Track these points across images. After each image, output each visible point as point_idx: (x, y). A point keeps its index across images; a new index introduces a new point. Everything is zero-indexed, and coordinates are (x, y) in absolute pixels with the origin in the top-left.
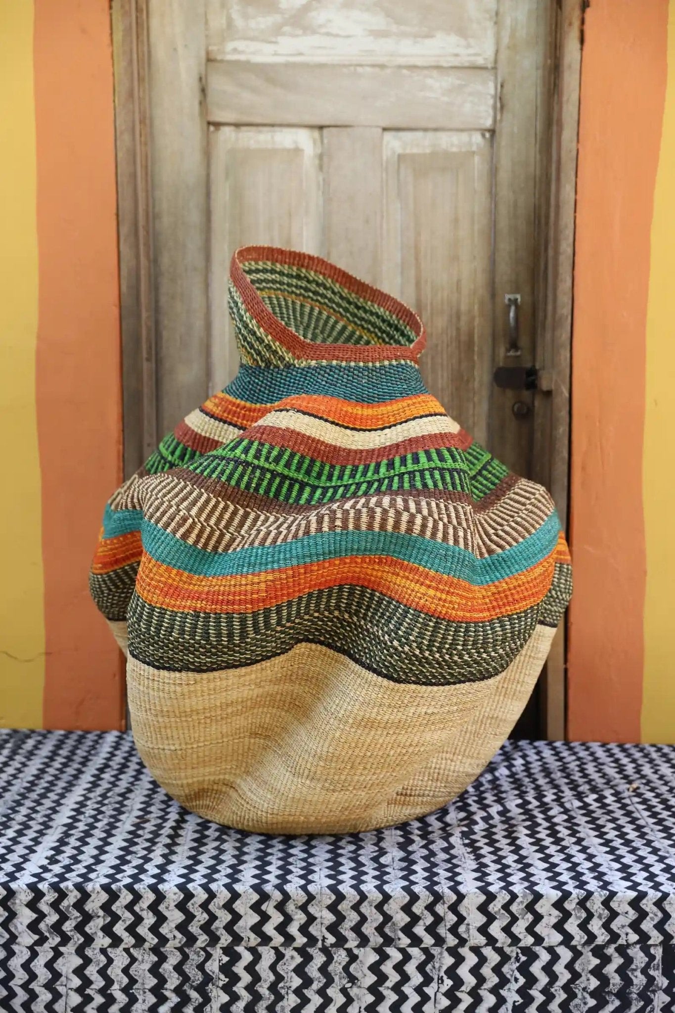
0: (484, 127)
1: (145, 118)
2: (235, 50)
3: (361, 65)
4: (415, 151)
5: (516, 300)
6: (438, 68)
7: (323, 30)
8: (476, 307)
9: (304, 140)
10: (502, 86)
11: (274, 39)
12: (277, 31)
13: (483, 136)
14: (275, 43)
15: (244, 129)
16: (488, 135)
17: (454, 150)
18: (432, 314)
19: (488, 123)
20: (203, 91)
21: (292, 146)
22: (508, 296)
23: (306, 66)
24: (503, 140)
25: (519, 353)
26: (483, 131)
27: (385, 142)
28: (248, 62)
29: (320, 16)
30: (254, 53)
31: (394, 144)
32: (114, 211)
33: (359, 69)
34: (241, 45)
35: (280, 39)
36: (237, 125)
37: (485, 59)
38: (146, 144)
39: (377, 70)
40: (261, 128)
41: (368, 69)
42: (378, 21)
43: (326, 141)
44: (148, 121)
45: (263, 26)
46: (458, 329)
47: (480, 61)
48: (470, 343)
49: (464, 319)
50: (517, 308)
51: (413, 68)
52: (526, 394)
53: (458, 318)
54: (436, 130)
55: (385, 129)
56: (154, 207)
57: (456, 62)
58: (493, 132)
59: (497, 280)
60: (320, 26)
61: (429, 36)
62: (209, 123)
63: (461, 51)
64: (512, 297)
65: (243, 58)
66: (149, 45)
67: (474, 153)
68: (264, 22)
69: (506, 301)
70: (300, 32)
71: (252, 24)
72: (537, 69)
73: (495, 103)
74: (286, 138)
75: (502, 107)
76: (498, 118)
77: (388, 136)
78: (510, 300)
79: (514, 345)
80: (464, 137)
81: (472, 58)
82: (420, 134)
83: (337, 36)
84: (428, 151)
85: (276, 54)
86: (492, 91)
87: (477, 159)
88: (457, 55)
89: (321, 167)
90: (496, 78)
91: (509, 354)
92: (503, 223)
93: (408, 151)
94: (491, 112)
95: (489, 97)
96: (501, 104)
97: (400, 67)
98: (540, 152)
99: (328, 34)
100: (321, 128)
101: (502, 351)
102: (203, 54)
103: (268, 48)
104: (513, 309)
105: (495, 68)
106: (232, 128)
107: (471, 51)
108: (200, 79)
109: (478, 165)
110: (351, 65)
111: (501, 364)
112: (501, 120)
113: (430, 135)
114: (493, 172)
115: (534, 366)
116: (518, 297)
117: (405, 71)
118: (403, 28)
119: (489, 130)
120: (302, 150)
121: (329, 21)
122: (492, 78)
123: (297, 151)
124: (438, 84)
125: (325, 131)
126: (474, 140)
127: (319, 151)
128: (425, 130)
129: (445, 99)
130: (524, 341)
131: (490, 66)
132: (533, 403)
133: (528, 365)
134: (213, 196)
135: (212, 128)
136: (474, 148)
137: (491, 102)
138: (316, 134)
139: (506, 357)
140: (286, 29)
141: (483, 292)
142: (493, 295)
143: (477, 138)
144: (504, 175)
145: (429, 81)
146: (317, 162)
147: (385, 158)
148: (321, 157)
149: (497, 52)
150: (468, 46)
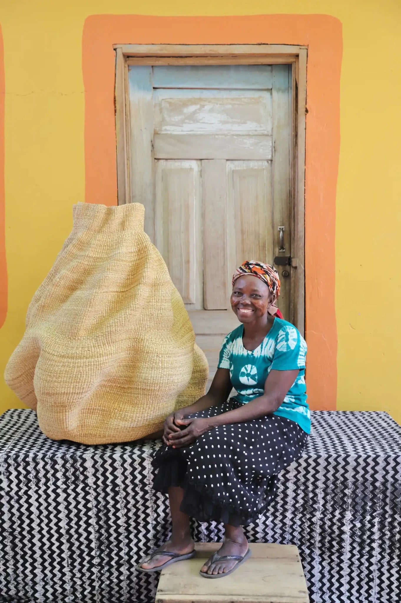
0: (267, 159)
1: (129, 158)
2: (166, 130)
3: (217, 135)
4: (239, 169)
5: (283, 229)
6: (249, 135)
7: (201, 121)
8: (266, 232)
9: (194, 165)
10: (275, 142)
11: (181, 125)
12: (183, 122)
13: (268, 162)
14: (182, 126)
15: (169, 160)
16: (270, 162)
17: (256, 168)
18: (248, 235)
19: (270, 157)
20: (153, 146)
21: (189, 167)
22: (279, 227)
23: (195, 136)
24: (276, 163)
25: (284, 251)
26: (267, 161)
27: (227, 165)
28: (171, 134)
29: (200, 116)
30: (173, 131)
31: (231, 166)
32: (117, 196)
33: (216, 136)
34: (168, 128)
35: (184, 125)
36: (166, 159)
37: (268, 132)
38: (129, 168)
39: (223, 136)
40: (176, 160)
41: (220, 136)
42: (224, 117)
43: (203, 165)
44: (130, 159)
45: (177, 120)
46: (259, 241)
47: (266, 133)
48: (264, 246)
49: (261, 237)
50: (283, 231)
51: (238, 135)
52: (288, 267)
53: (259, 237)
54: (248, 160)
55: (227, 160)
56: (132, 193)
57: (256, 133)
58: (271, 160)
59: (275, 221)
60: (201, 120)
61: (245, 123)
62: (155, 159)
63: (257, 129)
64: (282, 227)
65: (169, 132)
66: (131, 130)
67: (264, 169)
68: (177, 118)
69: (279, 230)
70: (192, 122)
71: (173, 119)
72: (289, 135)
73: (272, 149)
74: (186, 164)
75: (275, 150)
76: (274, 155)
77: (228, 162)
78: (280, 229)
79: (282, 248)
80: (260, 163)
81: (262, 132)
82: (242, 162)
83: (207, 123)
84: (245, 168)
85: (182, 131)
86: (271, 145)
87: (265, 171)
88: (256, 131)
89: (201, 176)
90: (272, 139)
91: (280, 251)
92: (277, 197)
93: (237, 169)
94: (271, 153)
95: (269, 147)
96: (274, 149)
97: (233, 135)
98: (291, 168)
99: (204, 123)
100: (201, 160)
101: (277, 250)
102: (153, 132)
103: (179, 129)
104: (281, 232)
105: (272, 135)
106: (164, 160)
107: (262, 129)
108: (152, 141)
109: (266, 174)
110: (212, 135)
111: (277, 255)
112: (275, 156)
113: (245, 162)
114: (272, 177)
115: (291, 256)
116: (283, 227)
117: (235, 137)
118: (234, 120)
119: (270, 160)
120: (193, 169)
121: (204, 117)
122: (271, 139)
123: (191, 169)
124: (249, 142)
125: (203, 161)
126: (264, 164)
127: (200, 170)
128: (244, 160)
129: (252, 148)
130: (287, 246)
131: (270, 134)
132: (290, 271)
133: (288, 255)
134: (157, 188)
135: (156, 161)
136: (264, 167)
137: (271, 149)
138: (199, 162)
139: (279, 252)
140: (187, 121)
141: (269, 226)
142: (273, 227)
143: (265, 163)
144: (277, 177)
145: (245, 141)
146: (199, 173)
147: (227, 171)
148: (201, 171)
149: (272, 128)
150: (261, 127)
